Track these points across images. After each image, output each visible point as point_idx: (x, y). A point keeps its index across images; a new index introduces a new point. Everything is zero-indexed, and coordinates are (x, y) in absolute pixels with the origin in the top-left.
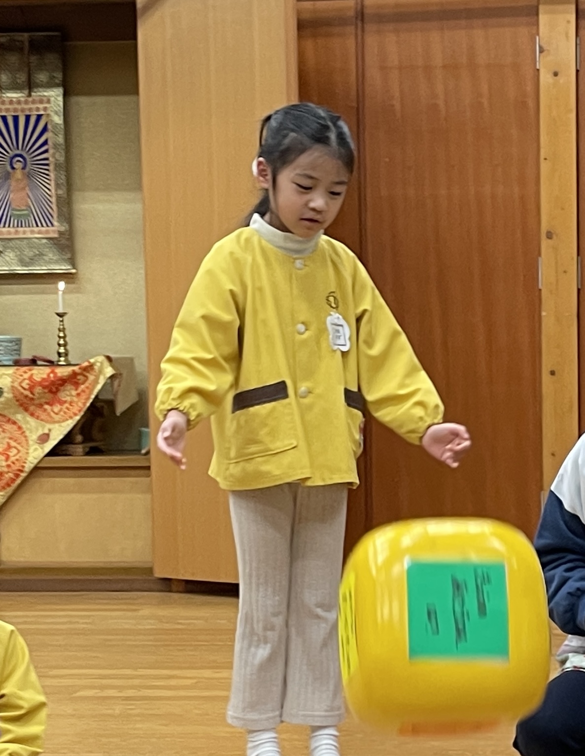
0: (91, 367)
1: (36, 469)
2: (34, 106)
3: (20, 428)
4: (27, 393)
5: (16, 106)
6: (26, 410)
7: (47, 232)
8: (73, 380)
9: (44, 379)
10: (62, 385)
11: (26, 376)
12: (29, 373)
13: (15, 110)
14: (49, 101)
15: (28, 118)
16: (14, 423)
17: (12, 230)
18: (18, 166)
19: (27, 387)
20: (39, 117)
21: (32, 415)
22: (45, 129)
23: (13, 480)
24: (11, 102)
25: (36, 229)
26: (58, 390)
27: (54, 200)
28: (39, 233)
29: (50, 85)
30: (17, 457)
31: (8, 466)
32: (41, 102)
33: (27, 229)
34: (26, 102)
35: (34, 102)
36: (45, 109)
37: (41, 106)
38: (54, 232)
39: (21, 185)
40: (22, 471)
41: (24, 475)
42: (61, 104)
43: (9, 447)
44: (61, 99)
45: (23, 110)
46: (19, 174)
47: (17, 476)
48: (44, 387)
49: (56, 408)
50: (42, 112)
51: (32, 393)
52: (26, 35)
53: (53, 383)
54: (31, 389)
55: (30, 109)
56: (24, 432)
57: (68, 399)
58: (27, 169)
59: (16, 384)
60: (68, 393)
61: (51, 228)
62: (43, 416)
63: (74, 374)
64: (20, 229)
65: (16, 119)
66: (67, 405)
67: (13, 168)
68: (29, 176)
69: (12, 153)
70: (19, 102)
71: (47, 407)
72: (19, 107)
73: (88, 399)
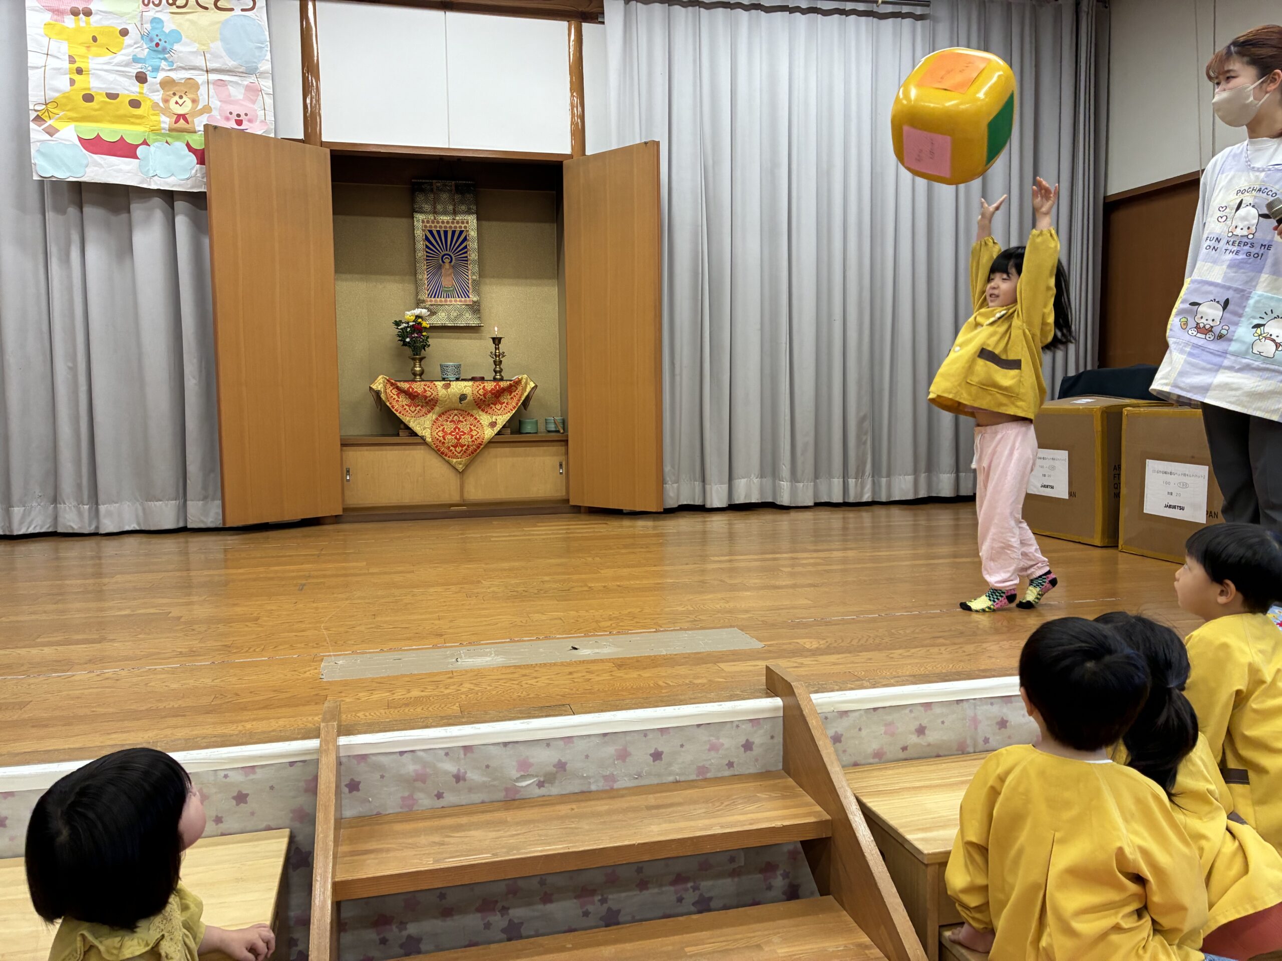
0: (519, 382)
1: (492, 442)
2: (458, 226)
3: (476, 419)
4: (482, 397)
5: (445, 224)
6: (480, 407)
7: (465, 301)
8: (510, 389)
9: (492, 389)
10: (503, 393)
11: (481, 387)
12: (482, 385)
13: (445, 227)
14: (467, 223)
15: (454, 232)
16: (472, 416)
17: (443, 299)
18: (447, 261)
19: (482, 394)
20: (461, 232)
21: (483, 410)
23: (475, 450)
24: (443, 222)
25: (458, 299)
26: (500, 396)
27: (470, 282)
28: (461, 301)
30: (478, 436)
31: (473, 441)
32: (463, 223)
33: (453, 299)
34: (453, 223)
35: (458, 223)
36: (465, 227)
37: (463, 226)
38: (470, 301)
39: (449, 272)
40: (481, 444)
41: (482, 446)
42: (476, 225)
43: (471, 430)
44: (475, 221)
45: (450, 227)
46: (447, 266)
47: (478, 447)
48: (493, 394)
49: (498, 406)
50: (463, 229)
51: (485, 398)
52: (453, 182)
53: (498, 391)
54: (484, 395)
55: (456, 227)
56: (478, 421)
57: (505, 401)
58: (452, 264)
59: (475, 392)
60: (506, 398)
61: (468, 299)
62: (490, 411)
63: (511, 386)
64: (448, 299)
65: (446, 232)
66: (505, 404)
67: (443, 262)
68: (453, 267)
69: (443, 253)
70: (448, 222)
71: (492, 405)
72: (448, 226)
73: (519, 400)
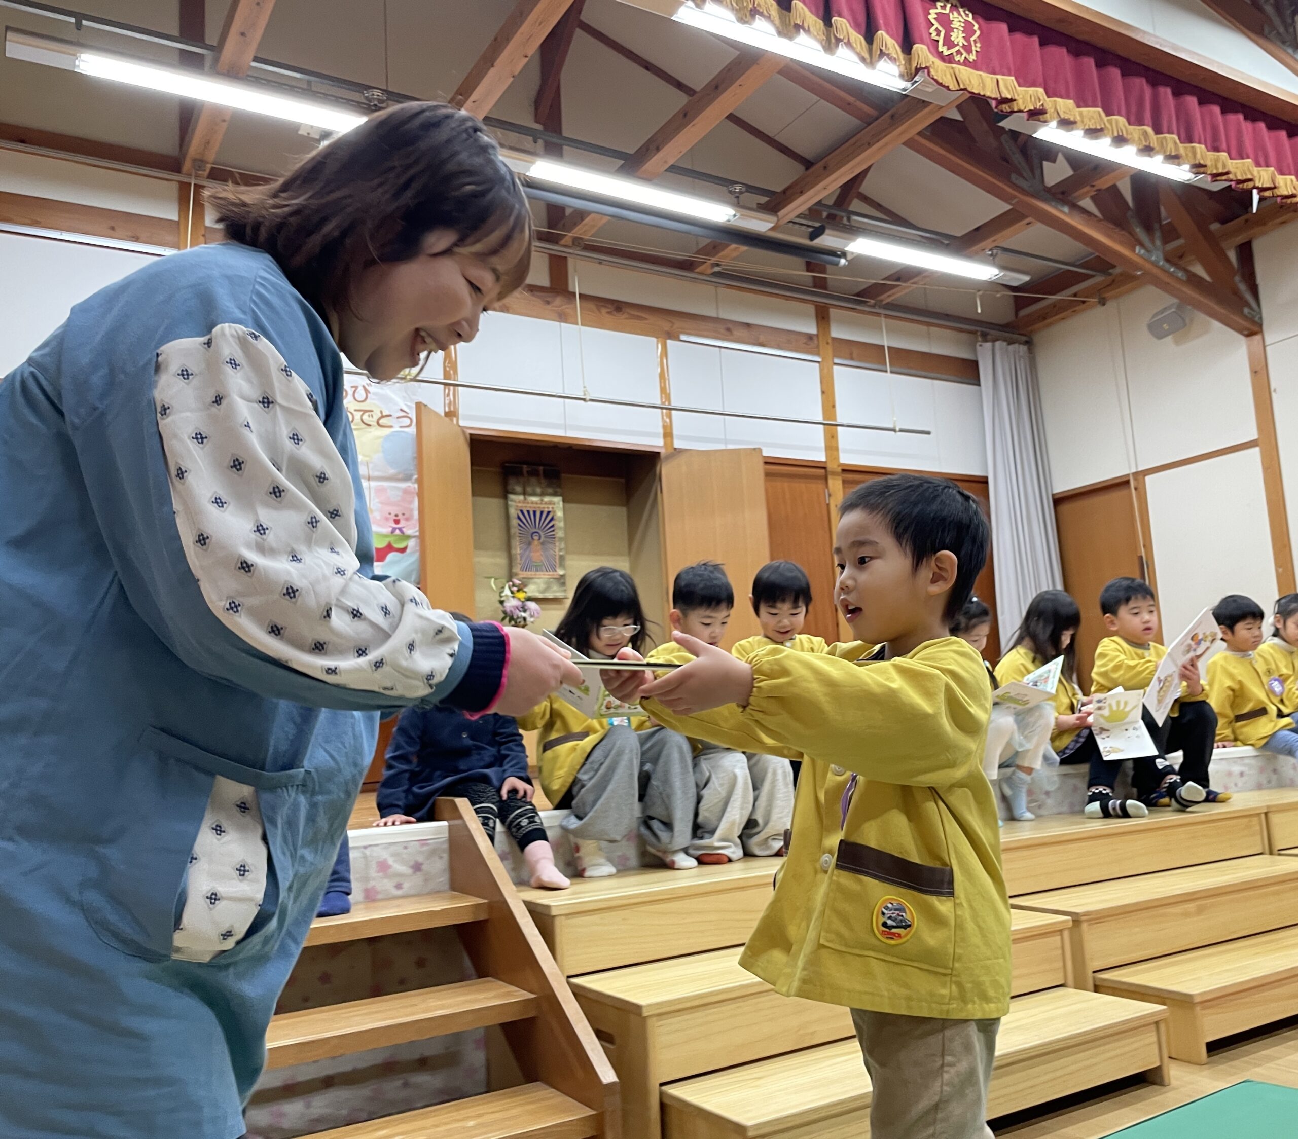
2: (546, 507)
5: (535, 505)
7: (553, 575)
13: (535, 507)
14: (554, 504)
15: (542, 513)
17: (533, 573)
18: (536, 538)
20: (549, 513)
22: (552, 519)
24: (533, 503)
25: (547, 573)
27: (557, 557)
28: (549, 575)
29: (555, 494)
32: (550, 504)
33: (542, 573)
34: (541, 504)
35: (546, 504)
36: (552, 508)
37: (550, 506)
38: (556, 575)
39: (538, 549)
42: (562, 506)
44: (561, 504)
45: (539, 508)
50: (550, 510)
52: (541, 468)
55: (543, 508)
58: (541, 541)
61: (555, 573)
64: (538, 573)
65: (535, 512)
67: (533, 539)
68: (542, 544)
69: (532, 532)
70: (537, 503)
72: (537, 506)
